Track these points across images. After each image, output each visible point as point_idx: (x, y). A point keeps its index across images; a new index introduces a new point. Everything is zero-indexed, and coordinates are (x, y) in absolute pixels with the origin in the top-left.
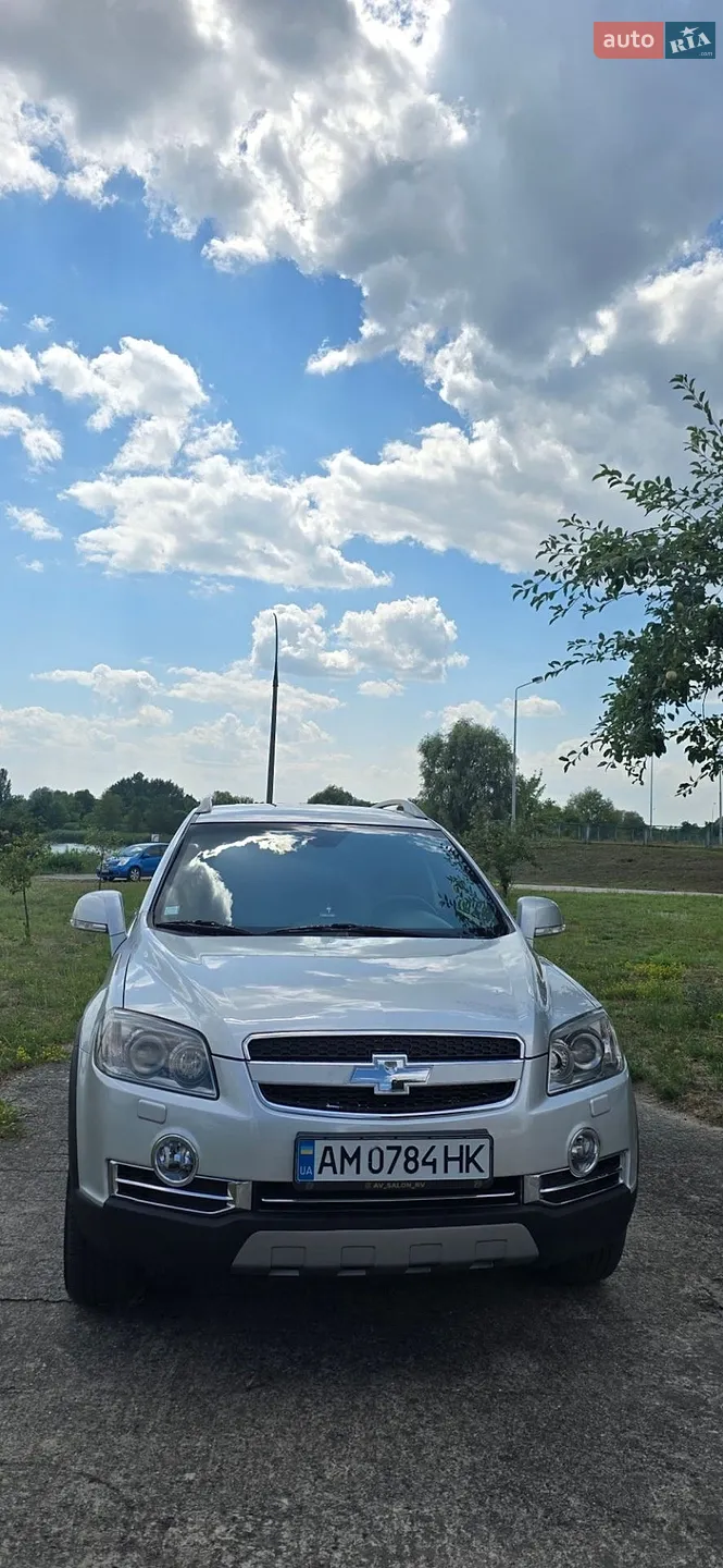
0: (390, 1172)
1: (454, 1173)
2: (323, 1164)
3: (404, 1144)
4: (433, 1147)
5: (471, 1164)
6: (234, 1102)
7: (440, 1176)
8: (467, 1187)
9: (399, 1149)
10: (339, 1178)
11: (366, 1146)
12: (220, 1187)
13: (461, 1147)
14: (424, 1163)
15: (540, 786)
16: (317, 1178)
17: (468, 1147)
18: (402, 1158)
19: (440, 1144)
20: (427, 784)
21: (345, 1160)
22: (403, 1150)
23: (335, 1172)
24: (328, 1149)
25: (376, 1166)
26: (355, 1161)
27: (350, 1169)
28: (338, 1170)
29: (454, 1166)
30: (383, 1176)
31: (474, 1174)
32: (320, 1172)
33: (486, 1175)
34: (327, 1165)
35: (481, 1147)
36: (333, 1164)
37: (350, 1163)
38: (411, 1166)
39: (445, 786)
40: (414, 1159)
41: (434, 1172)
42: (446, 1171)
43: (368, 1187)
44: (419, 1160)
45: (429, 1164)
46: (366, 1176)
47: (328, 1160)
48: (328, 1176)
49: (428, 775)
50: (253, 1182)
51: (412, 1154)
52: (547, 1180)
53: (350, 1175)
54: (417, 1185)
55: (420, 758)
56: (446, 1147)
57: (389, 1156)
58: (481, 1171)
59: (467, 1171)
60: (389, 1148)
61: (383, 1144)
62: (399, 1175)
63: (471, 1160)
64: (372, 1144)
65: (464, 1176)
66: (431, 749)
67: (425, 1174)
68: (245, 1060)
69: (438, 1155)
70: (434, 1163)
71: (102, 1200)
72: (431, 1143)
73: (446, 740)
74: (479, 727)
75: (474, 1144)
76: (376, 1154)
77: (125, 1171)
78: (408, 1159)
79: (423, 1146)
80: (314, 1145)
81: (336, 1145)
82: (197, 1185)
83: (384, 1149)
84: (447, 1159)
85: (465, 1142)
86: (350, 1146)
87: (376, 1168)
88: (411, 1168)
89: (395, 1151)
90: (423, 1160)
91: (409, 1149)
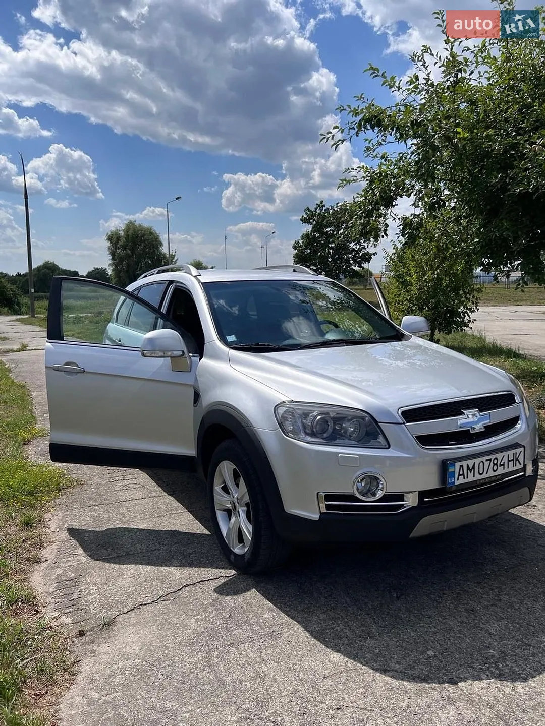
0: (487, 473)
1: (511, 467)
2: (459, 475)
3: (492, 457)
4: (503, 456)
5: (517, 462)
6: (402, 448)
7: (506, 470)
9: (490, 460)
10: (466, 481)
11: (477, 461)
12: (400, 497)
13: (514, 454)
14: (500, 465)
15: (175, 259)
16: (457, 483)
17: (516, 453)
18: (492, 464)
19: (506, 454)
20: (113, 259)
21: (469, 471)
22: (492, 460)
23: (464, 478)
24: (462, 466)
26: (473, 470)
27: (471, 475)
28: (466, 477)
29: (511, 464)
30: (484, 476)
31: (518, 467)
32: (458, 480)
34: (461, 475)
35: (521, 452)
36: (463, 475)
37: (471, 472)
38: (495, 468)
39: (123, 261)
40: (496, 464)
41: (504, 468)
42: (508, 467)
43: (478, 483)
44: (498, 464)
45: (502, 465)
46: (478, 477)
47: (461, 473)
48: (462, 481)
49: (113, 254)
50: (419, 492)
51: (495, 462)
53: (471, 478)
54: (498, 477)
55: (108, 244)
56: (508, 455)
57: (487, 464)
58: (521, 464)
59: (516, 465)
60: (487, 460)
61: (484, 459)
62: (491, 474)
63: (518, 460)
64: (480, 459)
66: (114, 239)
67: (500, 471)
68: (404, 423)
69: (505, 460)
70: (504, 465)
71: (316, 517)
72: (503, 454)
73: (122, 233)
74: (140, 226)
75: (518, 451)
76: (481, 465)
77: (329, 497)
78: (494, 464)
79: (499, 456)
80: (454, 466)
81: (464, 463)
82: (385, 498)
83: (484, 461)
84: (508, 461)
85: (515, 451)
86: (470, 463)
87: (481, 472)
88: (495, 469)
89: (489, 462)
90: (500, 463)
91: (495, 459)
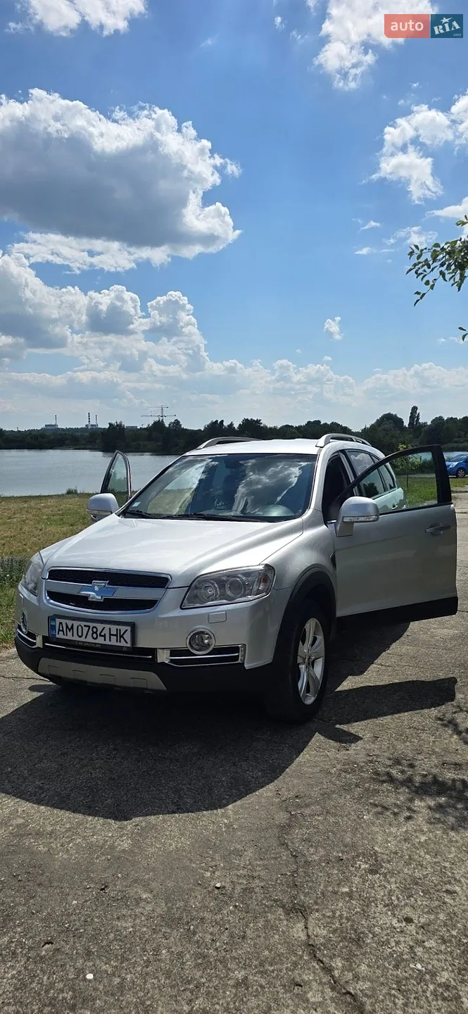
0: (86, 637)
1: (114, 642)
2: (59, 630)
3: (92, 625)
4: (104, 628)
5: (122, 639)
7: (107, 642)
8: (119, 649)
9: (89, 627)
10: (65, 637)
11: (76, 623)
12: (35, 636)
13: (117, 629)
14: (100, 635)
16: (57, 636)
17: (120, 630)
18: (91, 631)
19: (107, 626)
21: (68, 629)
23: (64, 635)
24: (61, 623)
25: (80, 634)
26: (72, 630)
27: (70, 634)
28: (65, 633)
29: (114, 638)
30: (82, 639)
31: (123, 644)
32: (58, 633)
33: (129, 645)
34: (61, 631)
35: (126, 631)
36: (63, 631)
37: (70, 631)
38: (95, 635)
40: (96, 633)
41: (105, 640)
42: (110, 641)
43: (77, 643)
44: (98, 633)
45: (102, 636)
46: (76, 638)
47: (61, 629)
48: (61, 635)
50: (42, 635)
51: (95, 630)
52: (174, 652)
53: (69, 636)
54: (97, 645)
56: (110, 629)
57: (86, 629)
58: (127, 643)
59: (120, 642)
60: (85, 626)
61: (83, 624)
62: (90, 639)
63: (122, 636)
64: (79, 623)
65: (118, 644)
67: (100, 640)
68: (47, 579)
69: (106, 632)
70: (104, 636)
72: (103, 625)
75: (123, 628)
78: (93, 632)
79: (100, 627)
80: (56, 621)
81: (64, 621)
82: (29, 634)
83: (83, 626)
84: (111, 635)
85: (119, 627)
86: (70, 623)
87: (80, 635)
88: (95, 637)
90: (100, 634)
91: (93, 627)
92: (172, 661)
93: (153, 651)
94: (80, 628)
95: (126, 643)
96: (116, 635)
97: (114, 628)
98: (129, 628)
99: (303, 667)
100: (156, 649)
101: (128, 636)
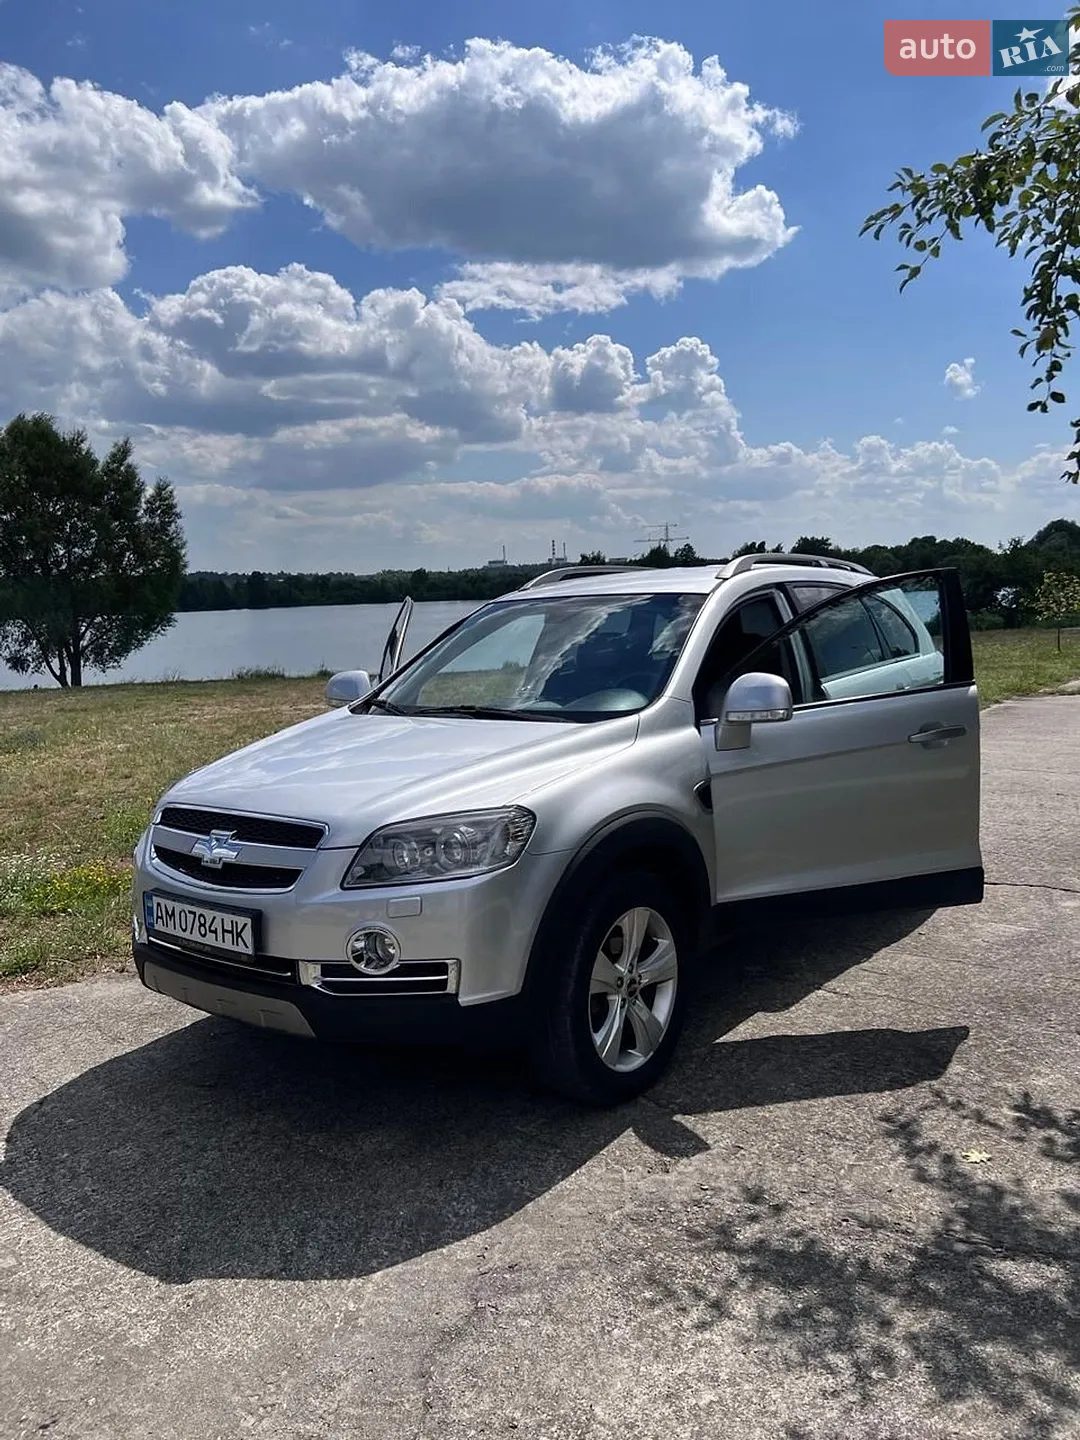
0: (191, 933)
1: (228, 944)
2: (158, 917)
3: (199, 911)
4: (214, 918)
5: (240, 939)
7: (219, 944)
8: (236, 958)
9: (194, 913)
10: (167, 928)
11: (178, 906)
13: (232, 922)
14: (211, 931)
16: (156, 927)
17: (236, 923)
18: (197, 924)
19: (219, 915)
21: (168, 916)
22: (198, 916)
23: (163, 925)
24: (159, 904)
25: (184, 926)
26: (173, 917)
27: (170, 923)
28: (165, 924)
29: (228, 936)
30: (186, 935)
31: (241, 948)
32: (156, 922)
33: (250, 951)
34: (160, 918)
35: (245, 925)
36: (162, 918)
37: (171, 920)
38: (202, 930)
40: (204, 925)
41: (216, 940)
42: (224, 941)
43: (180, 941)
44: (207, 926)
46: (179, 932)
47: (159, 914)
48: (160, 926)
51: (202, 919)
52: (328, 969)
53: (170, 929)
54: (206, 948)
56: (223, 920)
57: (191, 918)
59: (237, 945)
60: (190, 912)
61: (188, 908)
62: (196, 937)
63: (239, 935)
64: (183, 906)
65: (235, 948)
67: (210, 940)
69: (217, 925)
70: (215, 932)
72: (214, 913)
75: (242, 920)
78: (201, 925)
79: (209, 914)
80: (153, 900)
81: (163, 902)
83: (187, 912)
84: (224, 931)
85: (235, 918)
86: (170, 904)
88: (203, 933)
89: (192, 916)
90: (210, 927)
91: (201, 915)
92: (325, 984)
93: (292, 965)
94: (183, 914)
95: (246, 947)
96: (231, 932)
97: (228, 918)
98: (249, 921)
99: (616, 1000)
100: (298, 961)
101: (248, 935)
